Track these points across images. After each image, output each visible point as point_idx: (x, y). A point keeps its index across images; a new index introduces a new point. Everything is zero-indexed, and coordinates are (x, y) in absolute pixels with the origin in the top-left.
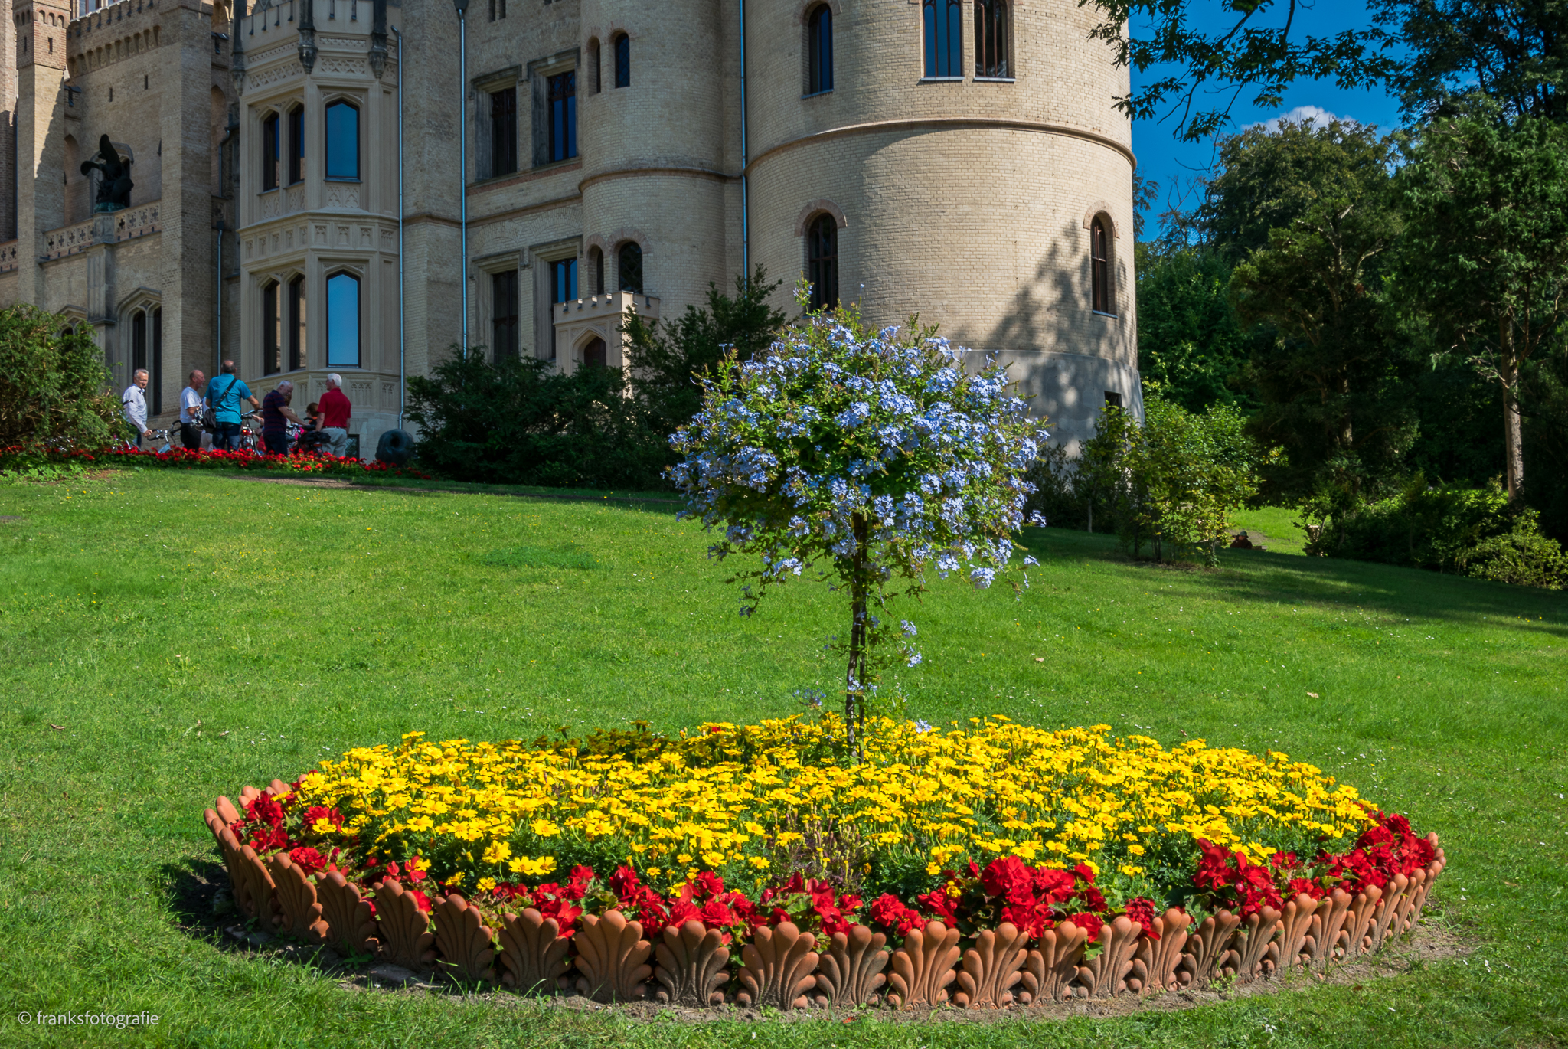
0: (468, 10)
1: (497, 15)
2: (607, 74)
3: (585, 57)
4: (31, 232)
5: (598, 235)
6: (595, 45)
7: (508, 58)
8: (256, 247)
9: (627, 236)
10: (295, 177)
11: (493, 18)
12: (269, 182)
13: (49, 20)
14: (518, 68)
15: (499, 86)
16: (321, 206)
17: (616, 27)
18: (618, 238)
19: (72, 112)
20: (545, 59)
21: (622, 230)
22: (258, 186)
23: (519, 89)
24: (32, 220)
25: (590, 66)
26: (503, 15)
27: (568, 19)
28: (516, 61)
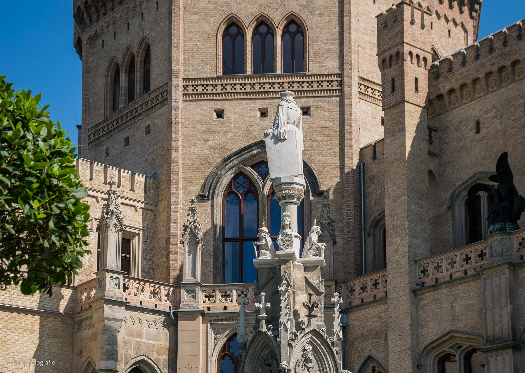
13: (415, 61)
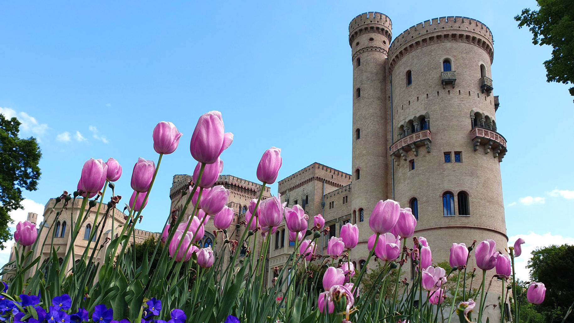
0: (325, 207)
1: (331, 208)
2: (357, 219)
3: (352, 215)
4: (226, 261)
5: (355, 259)
6: (355, 212)
7: (334, 217)
8: (273, 262)
9: (362, 259)
10: (282, 246)
11: (330, 208)
12: (277, 247)
14: (336, 219)
15: (331, 224)
16: (287, 252)
17: (360, 207)
18: (360, 259)
19: (237, 235)
20: (343, 217)
21: (361, 257)
22: (274, 249)
23: (336, 224)
24: (227, 258)
25: (353, 217)
26: (333, 207)
27: (349, 207)
28: (335, 218)
